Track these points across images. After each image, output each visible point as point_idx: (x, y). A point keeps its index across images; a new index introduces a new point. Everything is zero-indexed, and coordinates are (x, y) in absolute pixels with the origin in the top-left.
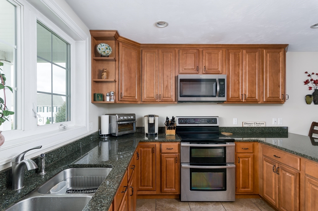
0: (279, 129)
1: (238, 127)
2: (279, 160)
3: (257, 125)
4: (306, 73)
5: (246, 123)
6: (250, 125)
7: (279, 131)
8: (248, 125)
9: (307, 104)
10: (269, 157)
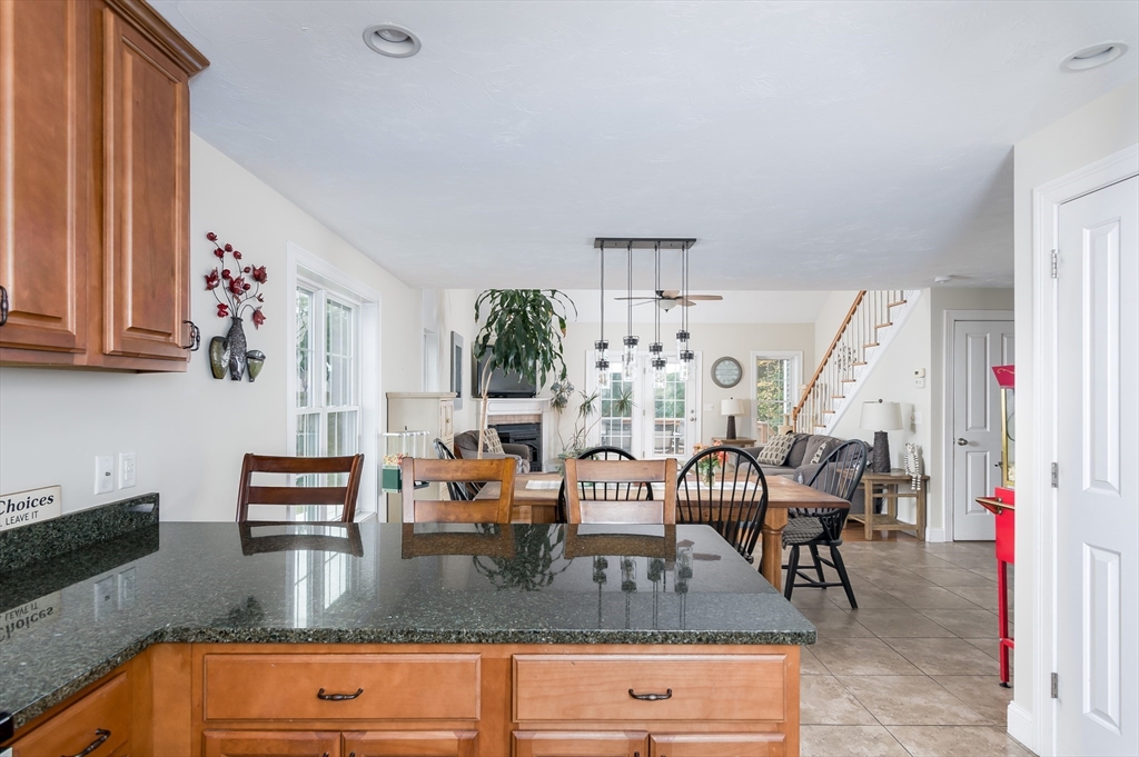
0: (125, 518)
2: (351, 709)
3: (16, 513)
4: (212, 237)
7: (126, 522)
9: (215, 377)
10: (266, 720)
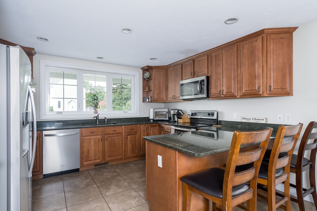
1: (236, 122)
3: (256, 120)
5: (244, 118)
6: (248, 120)
8: (246, 120)
